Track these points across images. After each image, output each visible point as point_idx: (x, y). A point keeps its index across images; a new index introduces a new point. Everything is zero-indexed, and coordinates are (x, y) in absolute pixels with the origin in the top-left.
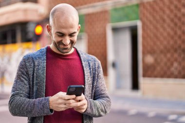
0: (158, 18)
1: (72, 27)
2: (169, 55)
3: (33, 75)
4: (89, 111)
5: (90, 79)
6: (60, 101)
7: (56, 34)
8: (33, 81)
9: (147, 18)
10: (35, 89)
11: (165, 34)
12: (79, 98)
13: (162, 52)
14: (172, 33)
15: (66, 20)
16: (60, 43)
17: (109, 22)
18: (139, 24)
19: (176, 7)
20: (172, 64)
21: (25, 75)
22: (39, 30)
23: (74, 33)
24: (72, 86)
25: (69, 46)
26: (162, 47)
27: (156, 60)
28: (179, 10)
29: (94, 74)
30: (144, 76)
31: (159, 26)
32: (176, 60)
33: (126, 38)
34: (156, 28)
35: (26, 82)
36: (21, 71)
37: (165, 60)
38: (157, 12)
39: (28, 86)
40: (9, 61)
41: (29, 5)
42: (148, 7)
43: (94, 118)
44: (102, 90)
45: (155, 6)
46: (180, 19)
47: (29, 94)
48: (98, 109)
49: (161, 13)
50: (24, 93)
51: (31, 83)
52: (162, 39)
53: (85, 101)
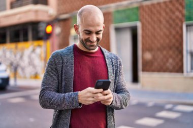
0: (155, 19)
1: (98, 25)
2: (165, 52)
3: (62, 70)
4: (114, 104)
5: (113, 75)
6: (89, 94)
7: (83, 32)
8: (62, 77)
9: (146, 19)
10: (63, 84)
11: (162, 34)
12: (106, 92)
13: (158, 49)
14: (168, 33)
15: (93, 20)
16: (88, 40)
17: (112, 23)
18: (139, 24)
19: (171, 10)
20: (167, 60)
21: (55, 71)
22: (49, 29)
23: (101, 31)
24: (100, 80)
25: (95, 44)
26: (159, 45)
27: (154, 57)
28: (174, 13)
29: (117, 70)
30: (143, 70)
31: (156, 26)
32: (171, 57)
33: (127, 37)
34: (154, 29)
35: (55, 77)
36: (51, 67)
37: (161, 56)
38: (154, 14)
39: (57, 81)
40: (21, 57)
41: (39, 7)
42: (147, 10)
43: (115, 110)
44: (123, 85)
45: (153, 9)
46: (174, 21)
47: (58, 88)
48: (121, 102)
49: (158, 16)
50: (53, 87)
51: (60, 78)
52: (159, 38)
53: (111, 95)
